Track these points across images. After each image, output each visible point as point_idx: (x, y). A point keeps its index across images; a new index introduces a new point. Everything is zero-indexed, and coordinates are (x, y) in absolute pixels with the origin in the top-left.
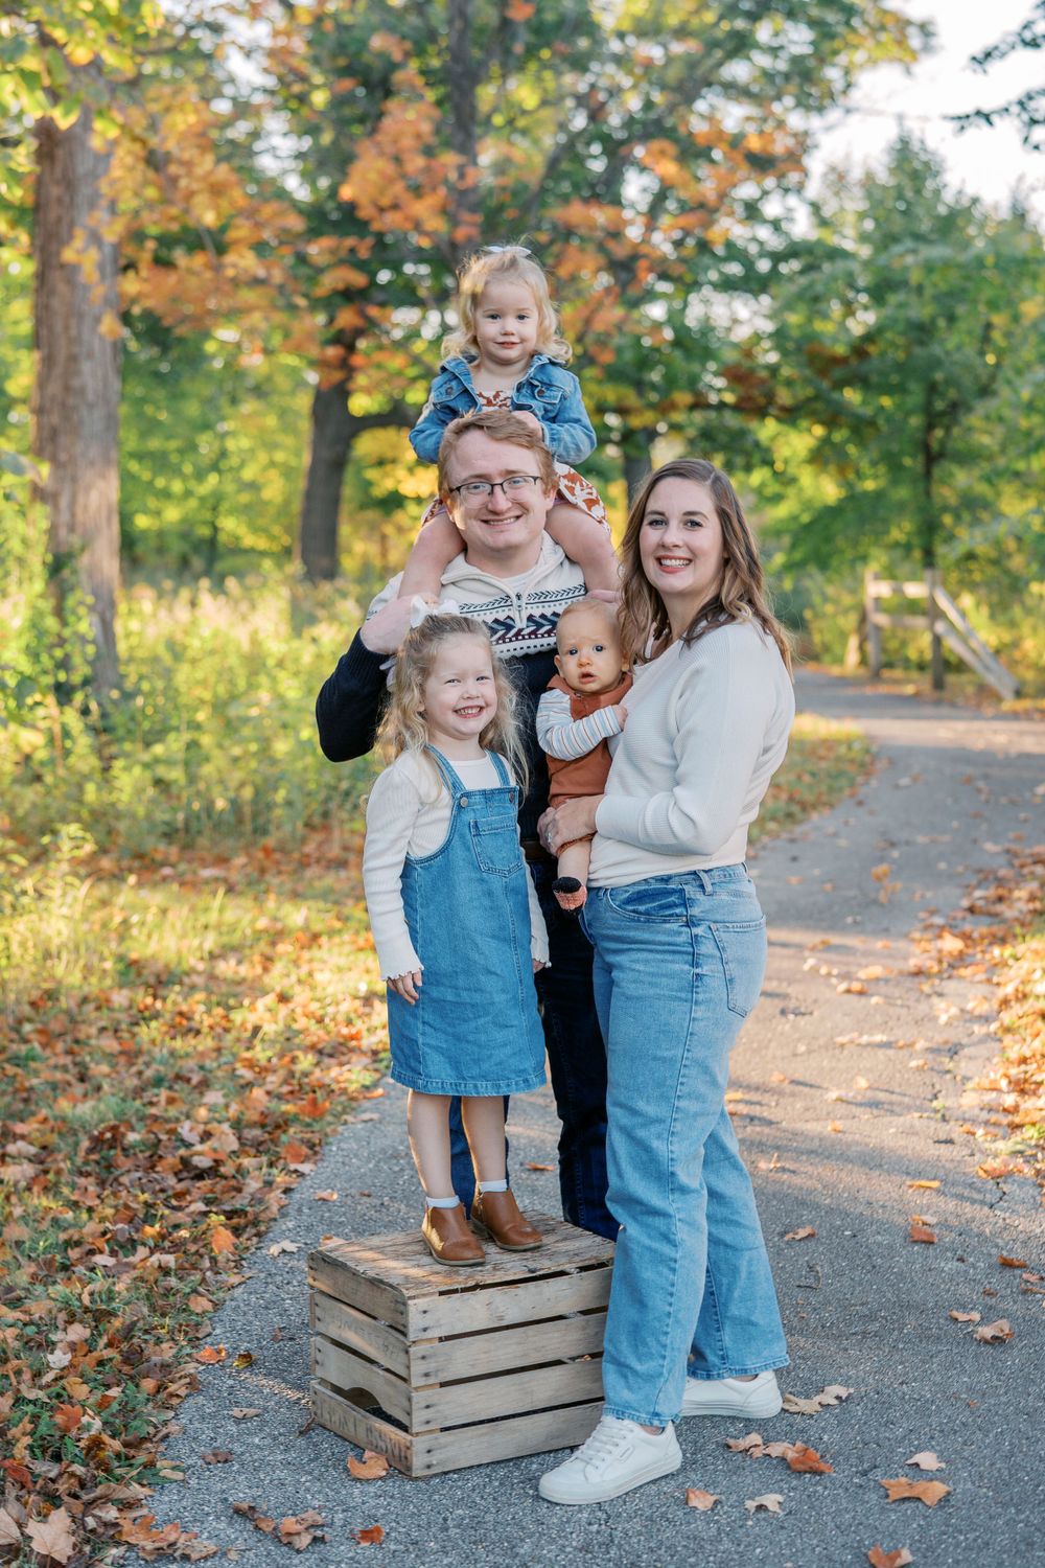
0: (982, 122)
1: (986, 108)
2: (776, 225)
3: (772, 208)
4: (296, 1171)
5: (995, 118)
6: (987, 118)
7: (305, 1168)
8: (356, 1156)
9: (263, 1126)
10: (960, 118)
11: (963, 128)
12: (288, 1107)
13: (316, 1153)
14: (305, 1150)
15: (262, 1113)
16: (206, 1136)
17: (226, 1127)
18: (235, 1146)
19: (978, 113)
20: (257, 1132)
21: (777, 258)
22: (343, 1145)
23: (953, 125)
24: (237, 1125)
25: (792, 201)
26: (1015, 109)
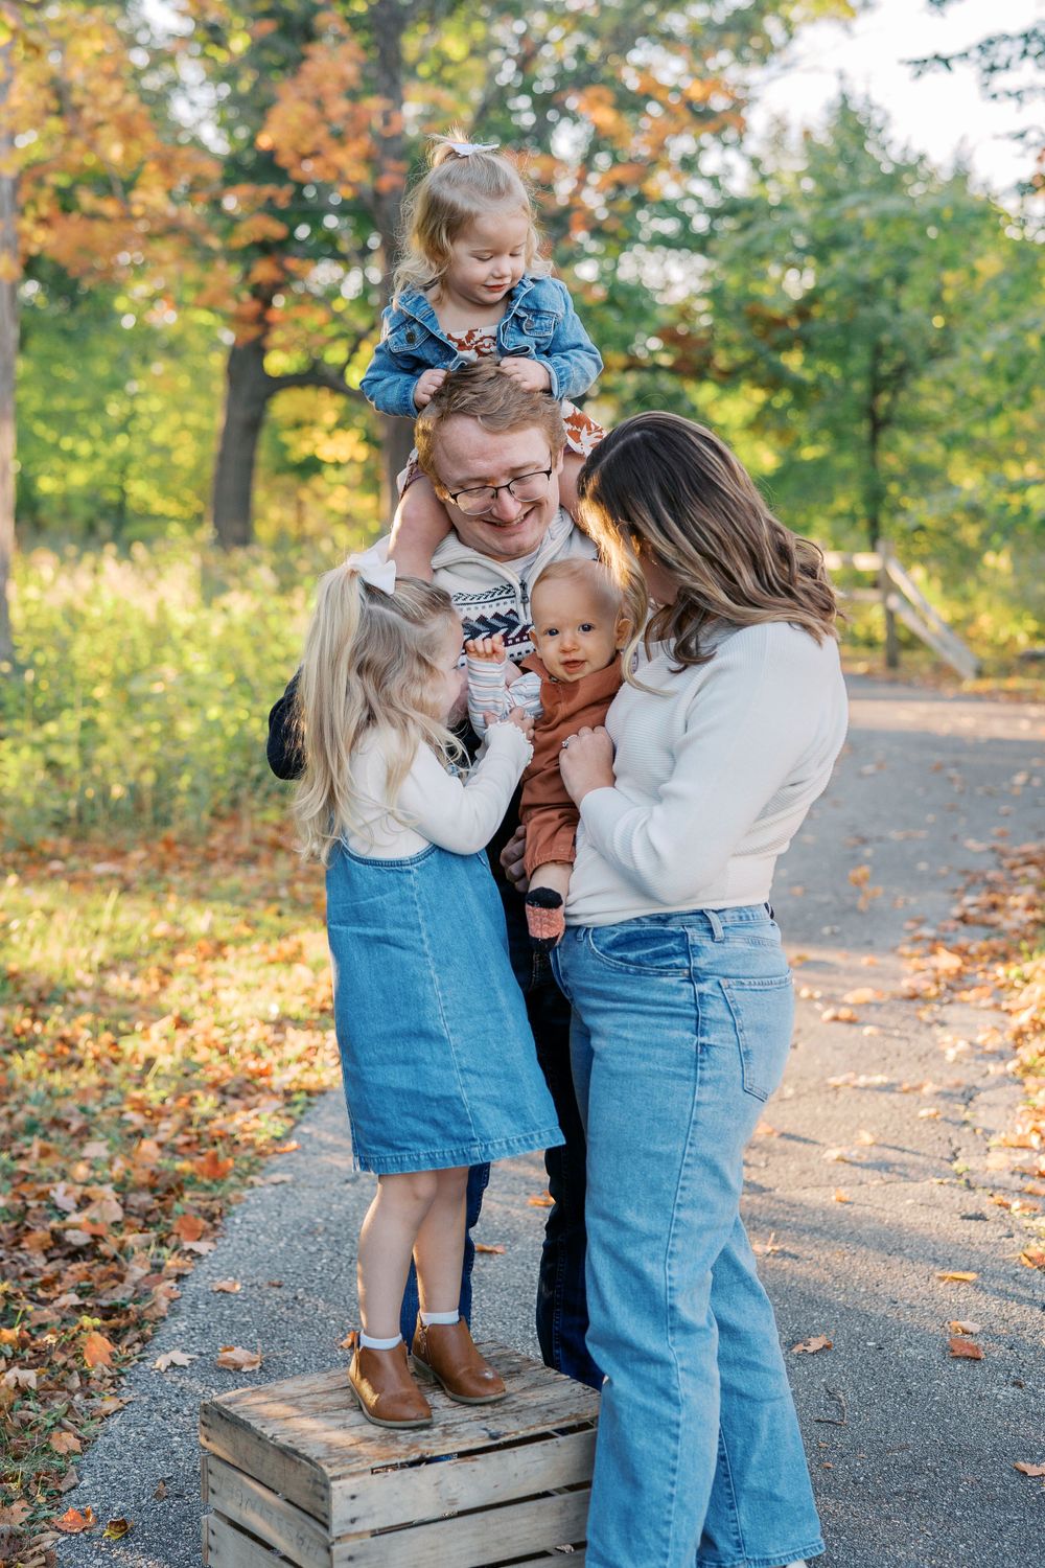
0: (942, 66)
1: (945, 52)
2: (714, 180)
3: (710, 163)
4: (191, 1251)
5: (953, 63)
6: (946, 62)
7: (202, 1247)
8: (264, 1231)
9: (153, 1189)
10: (917, 62)
11: (920, 73)
12: (182, 1165)
13: (215, 1227)
14: (203, 1223)
15: (152, 1173)
16: (84, 1202)
17: (108, 1190)
18: (118, 1215)
19: (937, 57)
20: (144, 1199)
21: (715, 214)
22: (249, 1216)
23: (909, 70)
24: (122, 1187)
25: (732, 156)
26: (975, 54)
